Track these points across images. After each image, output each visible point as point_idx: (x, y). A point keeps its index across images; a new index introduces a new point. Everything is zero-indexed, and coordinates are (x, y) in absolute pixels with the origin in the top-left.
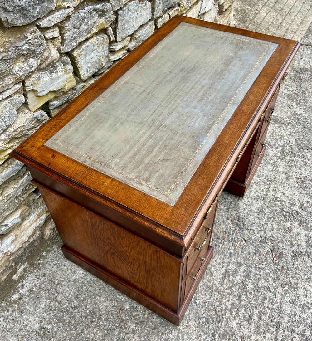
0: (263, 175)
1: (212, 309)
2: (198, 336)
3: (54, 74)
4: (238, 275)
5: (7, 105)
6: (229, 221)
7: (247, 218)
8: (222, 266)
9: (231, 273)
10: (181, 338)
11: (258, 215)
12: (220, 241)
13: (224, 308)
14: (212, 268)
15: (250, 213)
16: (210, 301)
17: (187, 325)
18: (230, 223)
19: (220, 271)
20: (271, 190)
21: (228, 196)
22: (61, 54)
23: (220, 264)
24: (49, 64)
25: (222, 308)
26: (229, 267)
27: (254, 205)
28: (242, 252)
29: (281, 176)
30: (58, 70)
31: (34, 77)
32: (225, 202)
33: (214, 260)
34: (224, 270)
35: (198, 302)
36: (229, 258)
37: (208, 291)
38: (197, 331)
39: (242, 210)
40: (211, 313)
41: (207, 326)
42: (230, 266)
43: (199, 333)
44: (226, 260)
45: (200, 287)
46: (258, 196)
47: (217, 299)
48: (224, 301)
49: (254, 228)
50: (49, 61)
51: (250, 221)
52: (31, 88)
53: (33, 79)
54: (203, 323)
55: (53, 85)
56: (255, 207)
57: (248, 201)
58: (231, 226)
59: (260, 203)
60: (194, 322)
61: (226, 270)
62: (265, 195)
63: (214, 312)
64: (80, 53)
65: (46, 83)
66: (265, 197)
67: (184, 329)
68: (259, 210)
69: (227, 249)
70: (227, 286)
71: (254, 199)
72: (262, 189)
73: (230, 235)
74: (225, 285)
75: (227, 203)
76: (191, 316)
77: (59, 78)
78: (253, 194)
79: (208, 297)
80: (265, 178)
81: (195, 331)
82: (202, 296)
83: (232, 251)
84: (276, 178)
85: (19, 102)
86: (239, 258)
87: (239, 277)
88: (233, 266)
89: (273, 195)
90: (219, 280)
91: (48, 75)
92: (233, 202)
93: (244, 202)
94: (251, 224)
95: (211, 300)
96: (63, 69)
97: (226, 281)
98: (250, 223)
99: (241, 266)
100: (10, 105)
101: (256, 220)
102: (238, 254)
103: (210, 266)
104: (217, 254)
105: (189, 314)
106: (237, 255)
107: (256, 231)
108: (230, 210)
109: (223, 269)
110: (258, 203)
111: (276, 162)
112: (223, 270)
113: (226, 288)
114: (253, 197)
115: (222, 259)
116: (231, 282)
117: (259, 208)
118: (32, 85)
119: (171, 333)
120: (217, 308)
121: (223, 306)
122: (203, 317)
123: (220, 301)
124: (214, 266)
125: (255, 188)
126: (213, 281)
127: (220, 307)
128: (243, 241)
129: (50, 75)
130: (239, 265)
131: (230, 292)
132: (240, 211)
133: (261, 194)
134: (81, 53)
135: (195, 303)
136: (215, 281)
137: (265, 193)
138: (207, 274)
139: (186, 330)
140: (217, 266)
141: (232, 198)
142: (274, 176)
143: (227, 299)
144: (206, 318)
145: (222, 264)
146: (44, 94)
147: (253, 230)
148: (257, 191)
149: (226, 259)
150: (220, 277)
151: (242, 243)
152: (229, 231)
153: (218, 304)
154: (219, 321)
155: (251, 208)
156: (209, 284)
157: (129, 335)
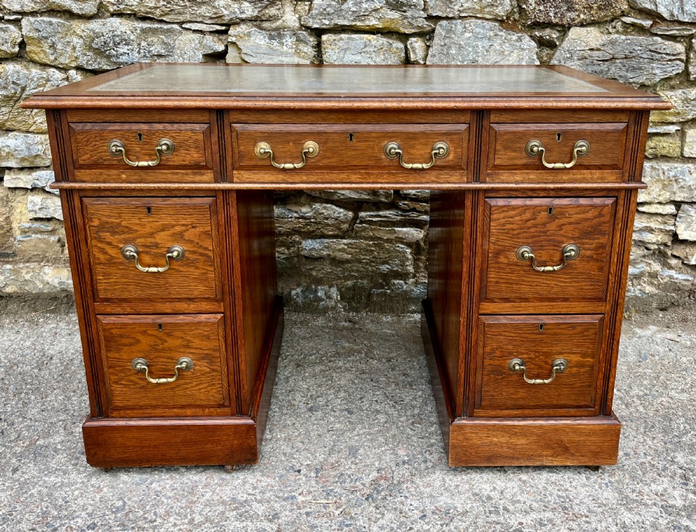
0: (567, 490)
1: (148, 508)
2: (84, 506)
3: (275, 43)
4: (245, 524)
5: (194, 40)
6: (374, 475)
7: (406, 497)
8: (253, 493)
9: (243, 510)
10: (73, 488)
11: (433, 513)
12: (313, 474)
13: (155, 524)
14: (239, 481)
15: (428, 497)
16: (163, 499)
17: (102, 486)
18: (371, 476)
19: (239, 493)
20: (534, 515)
21: (442, 452)
22: (302, 25)
23: (255, 488)
24: (277, 29)
25: (155, 521)
26: (255, 505)
27: (456, 498)
28: (308, 514)
29: (604, 524)
30: (284, 40)
31: (243, 28)
32: (421, 453)
33: (260, 478)
34: (244, 499)
35: (154, 485)
36: (279, 497)
37: (184, 490)
38: (92, 502)
39: (421, 483)
40: (137, 510)
41: (107, 513)
42: (260, 505)
43: (90, 507)
44: (268, 495)
45: (189, 479)
46: (489, 498)
47: (172, 508)
48: (171, 519)
49: (389, 516)
50: (278, 24)
51: (402, 503)
52: (234, 39)
53: (240, 29)
54: (112, 505)
55: (270, 58)
56: (449, 501)
57: (457, 486)
58: (367, 481)
59: (469, 506)
60: (112, 494)
61: (245, 501)
62: (505, 509)
63: (142, 513)
64: (334, 40)
65: (258, 46)
66: (501, 511)
67: (92, 486)
68: (449, 510)
69: (300, 491)
70: (209, 514)
71: (475, 494)
72: (519, 497)
73: (339, 484)
74: (209, 510)
75: (419, 456)
76: (121, 485)
77: (282, 54)
78: (487, 486)
79: (170, 495)
80: (559, 497)
81: (94, 500)
82: (168, 486)
83: (300, 499)
84: (587, 517)
85: (210, 47)
86: (287, 513)
87: (242, 526)
88: (262, 508)
89: (521, 523)
90: (216, 498)
91: (264, 37)
92: (430, 465)
93: (447, 479)
94: (396, 509)
95: (165, 501)
96: (294, 46)
97: (221, 508)
98: (399, 506)
99: (270, 521)
100: (197, 42)
101: (415, 511)
102: (299, 508)
103: (242, 477)
104: (277, 479)
105: (125, 483)
106: (295, 507)
107: (381, 522)
108: (406, 466)
109: (245, 496)
110: (469, 502)
111: (645, 505)
112: (242, 497)
113: (204, 513)
114: (477, 491)
115: (269, 488)
116: (221, 518)
117: (455, 508)
118: (235, 36)
119: (79, 474)
120: (152, 514)
121: (159, 520)
122: (125, 503)
123: (168, 514)
124: (244, 483)
125: (508, 485)
126: (208, 490)
127: (154, 517)
128: (341, 510)
129: (268, 40)
130: (271, 517)
131: (196, 522)
132: (418, 481)
133: (502, 502)
134: (336, 42)
135: (151, 484)
136: (211, 493)
137: (511, 508)
138: (223, 479)
139: (92, 489)
140: (247, 486)
141: (440, 459)
142: (589, 511)
143: (177, 522)
144: (124, 505)
145: (257, 491)
146: (252, 61)
147: (382, 518)
148: (502, 493)
149: (271, 493)
150: (225, 498)
151: (332, 508)
152: (348, 480)
153: (161, 511)
154: (124, 526)
155: (442, 494)
156: (200, 487)
157: (62, 431)
